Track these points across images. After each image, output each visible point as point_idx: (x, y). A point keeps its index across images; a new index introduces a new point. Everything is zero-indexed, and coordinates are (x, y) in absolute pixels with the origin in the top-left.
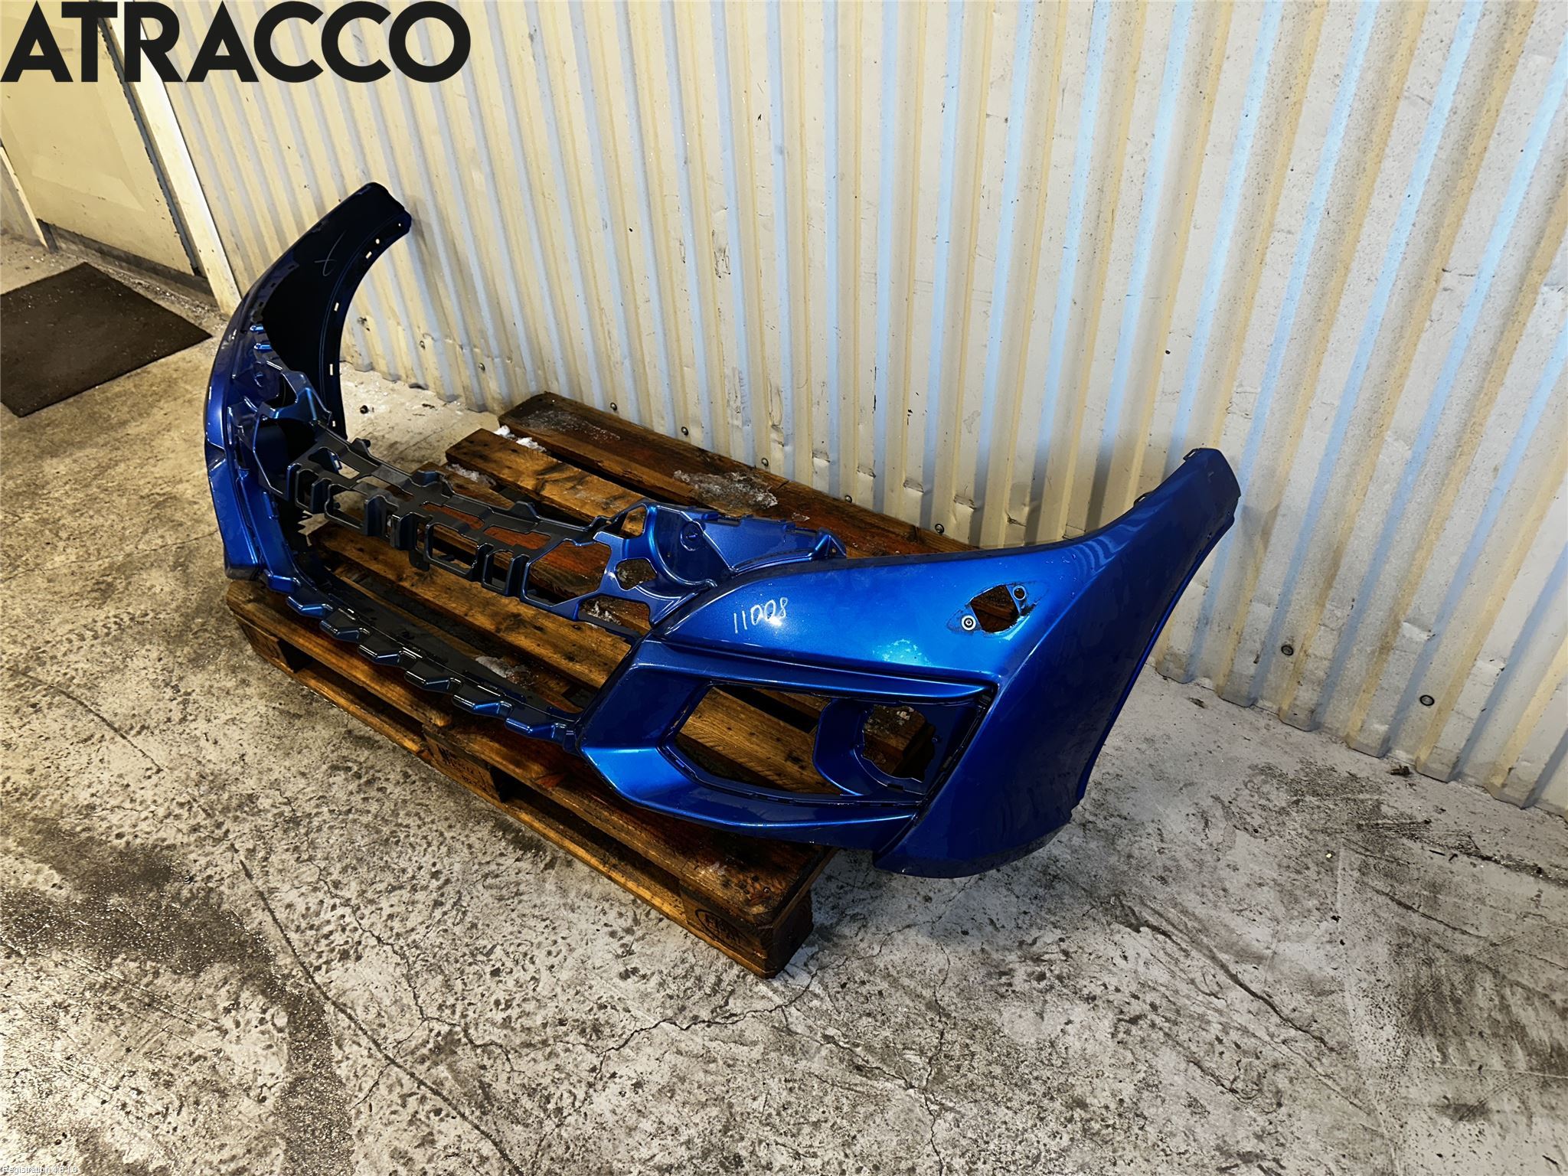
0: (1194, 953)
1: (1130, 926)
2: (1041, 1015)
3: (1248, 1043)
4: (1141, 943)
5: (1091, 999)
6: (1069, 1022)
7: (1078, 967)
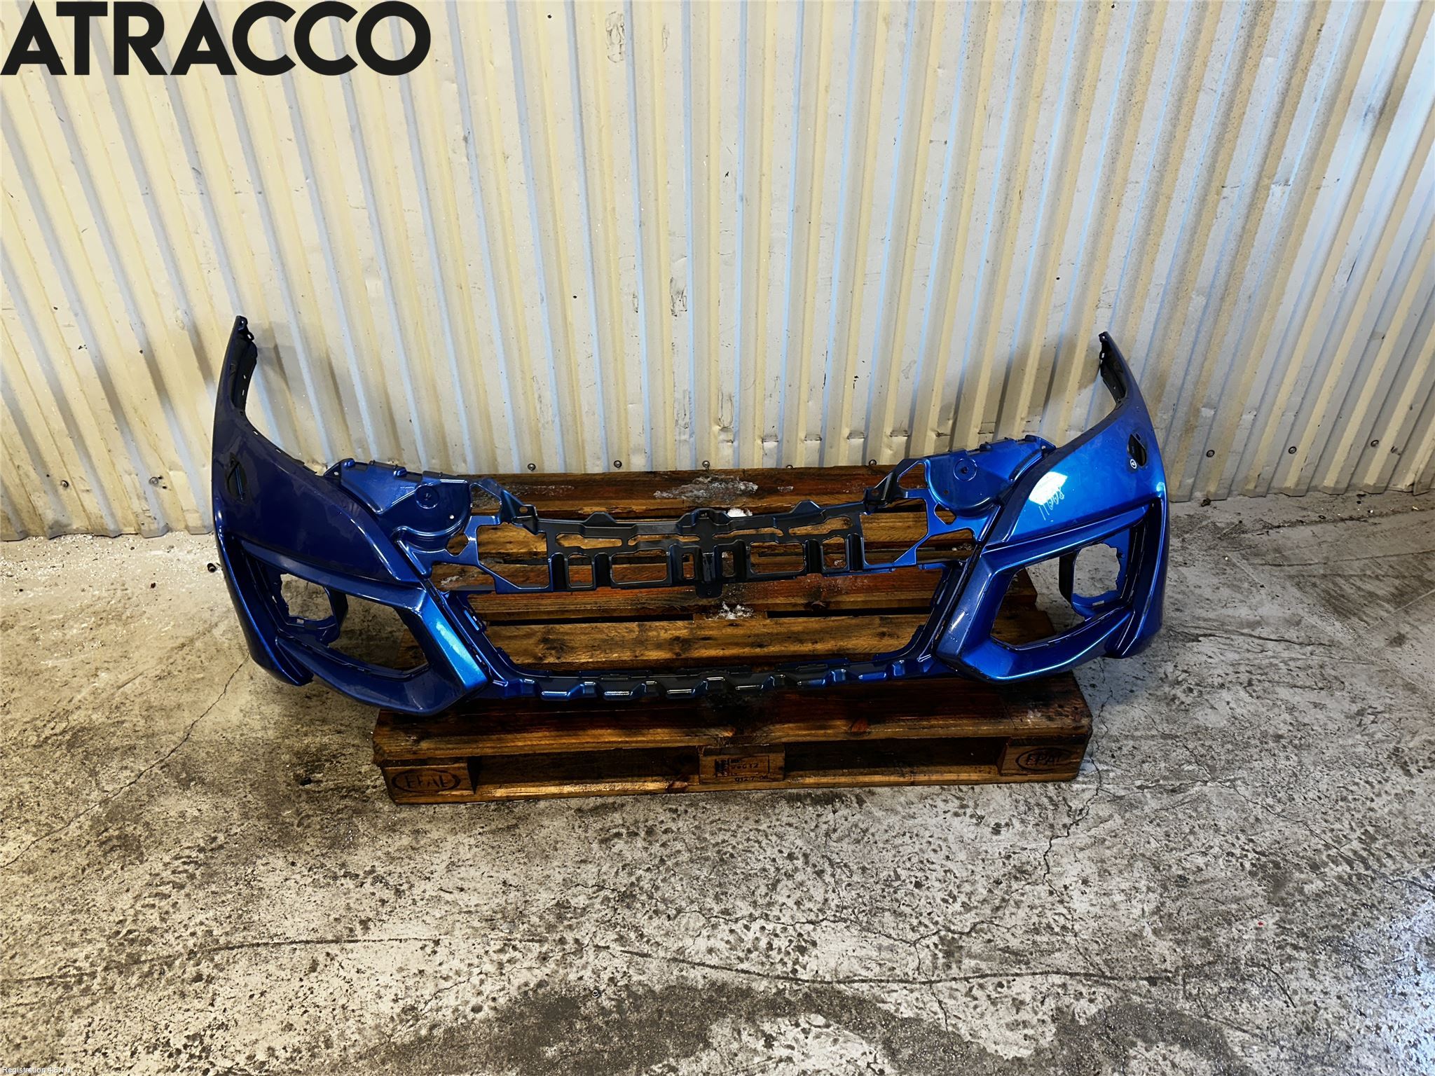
0: (1233, 637)
1: (1193, 641)
2: (1212, 707)
3: (1299, 663)
4: (1206, 646)
5: (1222, 686)
6: (1228, 703)
7: (1198, 675)
